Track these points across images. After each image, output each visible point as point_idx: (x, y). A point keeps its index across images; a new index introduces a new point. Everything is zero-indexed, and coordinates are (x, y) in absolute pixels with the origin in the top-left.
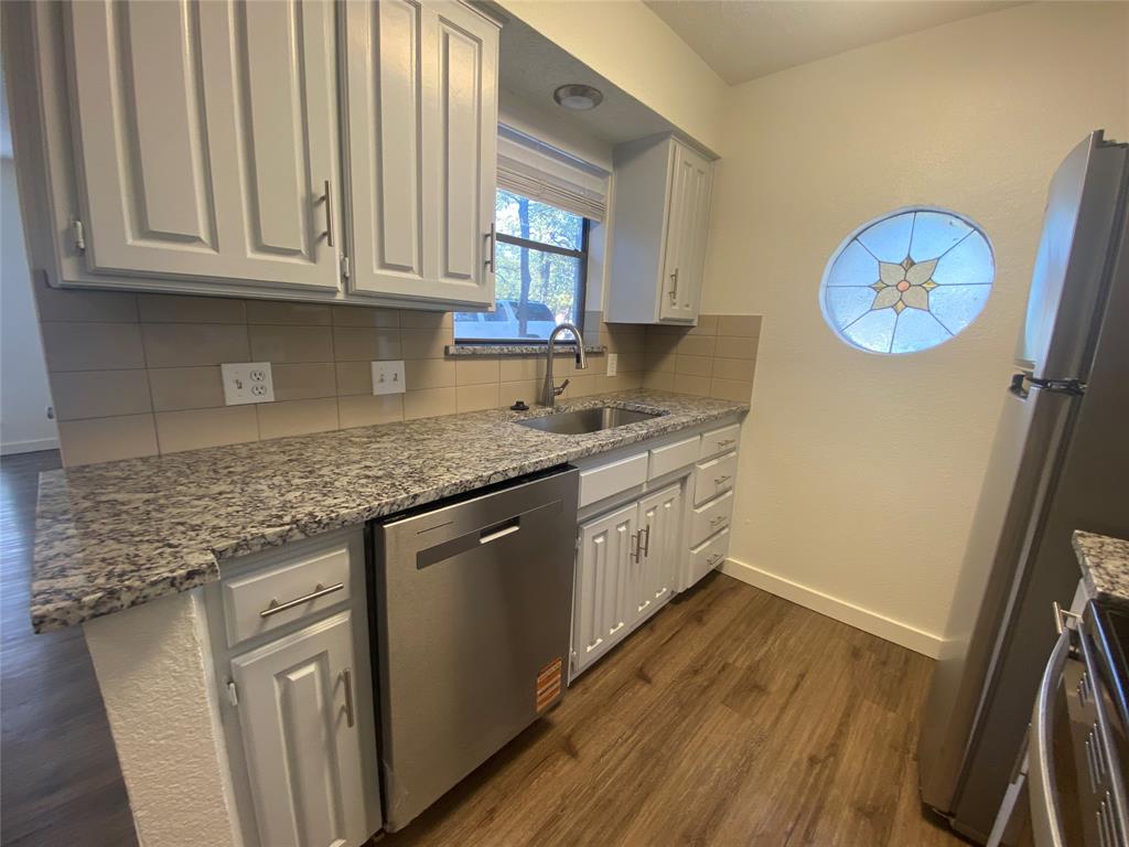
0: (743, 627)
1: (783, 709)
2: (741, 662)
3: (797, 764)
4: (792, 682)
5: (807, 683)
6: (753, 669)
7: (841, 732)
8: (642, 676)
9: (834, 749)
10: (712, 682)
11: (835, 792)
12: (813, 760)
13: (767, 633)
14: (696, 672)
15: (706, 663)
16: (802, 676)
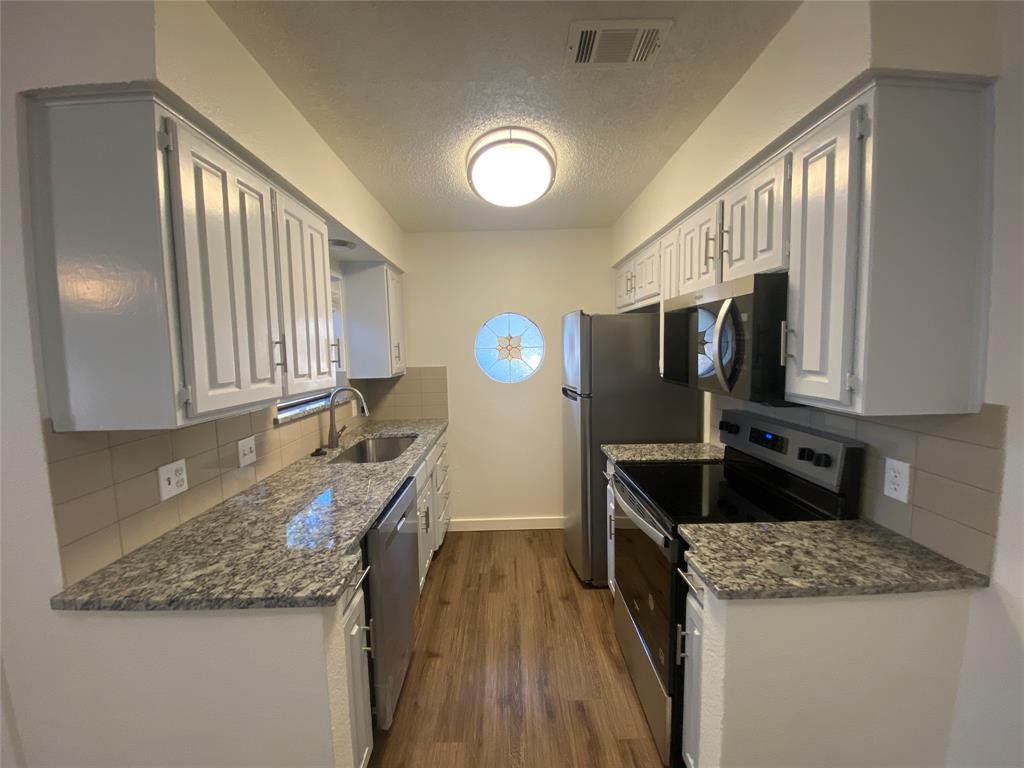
0: (476, 553)
1: (516, 580)
2: (486, 570)
3: (533, 597)
4: (513, 566)
5: (518, 564)
6: (493, 570)
7: (542, 576)
8: (443, 603)
9: (543, 584)
10: (479, 586)
11: (552, 598)
12: (538, 592)
13: (489, 550)
14: (469, 586)
15: (470, 580)
16: (515, 562)
